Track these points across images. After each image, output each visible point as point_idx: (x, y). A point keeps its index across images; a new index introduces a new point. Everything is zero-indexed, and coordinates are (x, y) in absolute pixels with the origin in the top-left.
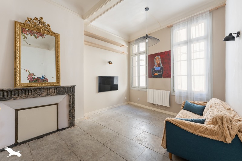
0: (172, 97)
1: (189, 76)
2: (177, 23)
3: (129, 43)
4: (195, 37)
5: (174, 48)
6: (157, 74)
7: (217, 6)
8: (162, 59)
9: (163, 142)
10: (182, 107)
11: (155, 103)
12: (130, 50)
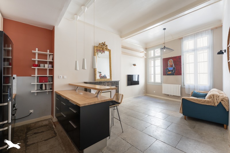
0: (182, 89)
1: (196, 73)
2: (186, 37)
3: (146, 49)
4: (200, 47)
5: (184, 54)
6: (170, 73)
7: (216, 26)
8: (174, 62)
9: (180, 110)
10: (191, 95)
11: (168, 94)
12: (146, 55)
